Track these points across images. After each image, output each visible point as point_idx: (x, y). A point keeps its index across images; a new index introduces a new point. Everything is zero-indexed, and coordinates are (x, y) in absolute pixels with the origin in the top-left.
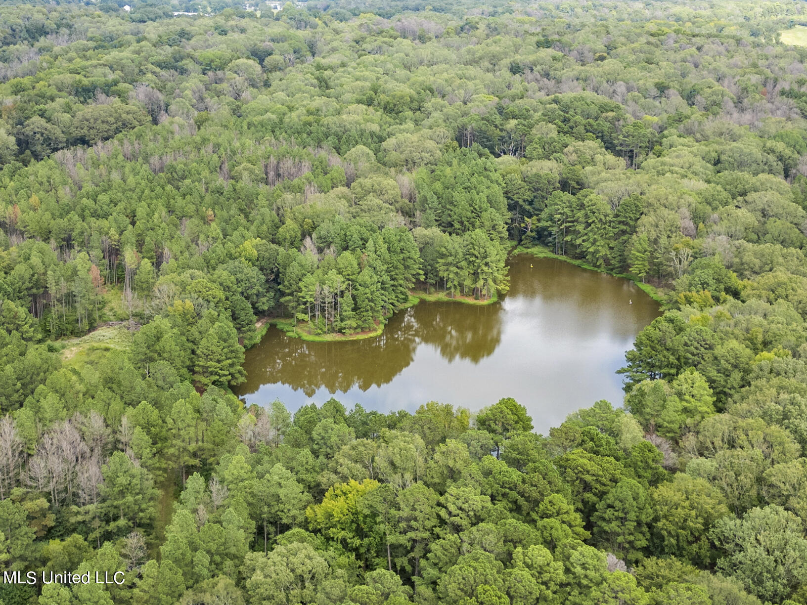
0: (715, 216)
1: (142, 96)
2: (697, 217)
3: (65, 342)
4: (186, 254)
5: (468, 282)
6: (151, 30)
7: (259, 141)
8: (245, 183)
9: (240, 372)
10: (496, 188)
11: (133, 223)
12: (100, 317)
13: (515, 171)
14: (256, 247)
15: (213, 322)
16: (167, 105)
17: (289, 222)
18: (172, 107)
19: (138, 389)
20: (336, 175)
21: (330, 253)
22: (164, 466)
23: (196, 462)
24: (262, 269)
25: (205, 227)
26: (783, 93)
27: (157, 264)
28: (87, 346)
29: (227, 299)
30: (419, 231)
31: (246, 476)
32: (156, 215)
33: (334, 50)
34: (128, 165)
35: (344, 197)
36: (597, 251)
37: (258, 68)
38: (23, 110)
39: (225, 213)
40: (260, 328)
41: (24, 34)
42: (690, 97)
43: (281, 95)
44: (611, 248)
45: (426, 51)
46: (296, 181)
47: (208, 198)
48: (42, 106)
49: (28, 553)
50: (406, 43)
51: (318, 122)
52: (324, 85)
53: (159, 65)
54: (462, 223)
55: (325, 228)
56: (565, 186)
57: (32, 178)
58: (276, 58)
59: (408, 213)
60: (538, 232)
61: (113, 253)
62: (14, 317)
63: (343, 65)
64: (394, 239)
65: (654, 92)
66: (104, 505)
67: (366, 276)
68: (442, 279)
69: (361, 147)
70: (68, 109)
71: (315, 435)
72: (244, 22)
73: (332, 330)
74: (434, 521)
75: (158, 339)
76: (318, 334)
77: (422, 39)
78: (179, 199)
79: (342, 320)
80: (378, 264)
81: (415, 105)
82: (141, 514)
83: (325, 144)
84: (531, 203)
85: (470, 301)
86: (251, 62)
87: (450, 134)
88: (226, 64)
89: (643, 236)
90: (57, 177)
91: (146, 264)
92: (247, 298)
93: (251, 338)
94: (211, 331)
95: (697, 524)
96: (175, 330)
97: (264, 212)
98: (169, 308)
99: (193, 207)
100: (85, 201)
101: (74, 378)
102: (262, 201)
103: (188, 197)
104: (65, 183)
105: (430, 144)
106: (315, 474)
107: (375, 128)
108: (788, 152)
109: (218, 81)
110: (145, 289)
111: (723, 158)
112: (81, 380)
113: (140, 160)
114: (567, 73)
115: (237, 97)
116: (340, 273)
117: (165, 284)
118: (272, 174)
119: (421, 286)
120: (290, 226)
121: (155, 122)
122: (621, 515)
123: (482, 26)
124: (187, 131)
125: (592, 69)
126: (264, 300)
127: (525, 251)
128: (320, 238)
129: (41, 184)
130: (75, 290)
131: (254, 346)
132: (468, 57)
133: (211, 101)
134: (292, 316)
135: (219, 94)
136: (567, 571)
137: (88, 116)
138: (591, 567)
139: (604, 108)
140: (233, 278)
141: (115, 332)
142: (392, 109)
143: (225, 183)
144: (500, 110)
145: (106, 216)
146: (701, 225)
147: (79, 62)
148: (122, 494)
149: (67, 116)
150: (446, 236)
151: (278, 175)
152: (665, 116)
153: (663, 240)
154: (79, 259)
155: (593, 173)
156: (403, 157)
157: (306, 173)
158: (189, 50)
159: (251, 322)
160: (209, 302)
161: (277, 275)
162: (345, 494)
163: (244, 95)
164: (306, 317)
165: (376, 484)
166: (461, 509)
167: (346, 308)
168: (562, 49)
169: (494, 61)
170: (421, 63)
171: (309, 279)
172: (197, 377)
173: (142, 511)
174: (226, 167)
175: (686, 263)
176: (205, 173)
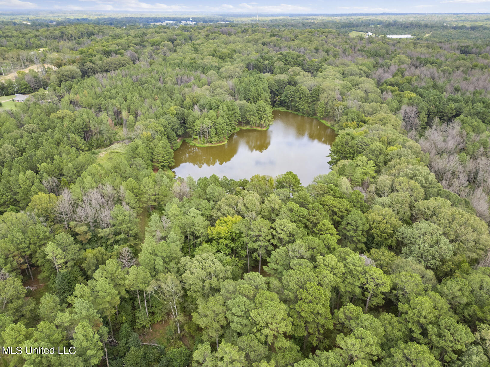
0: (349, 93)
1: (129, 55)
2: (342, 94)
3: (100, 150)
4: (147, 113)
5: (258, 122)
6: (132, 33)
7: (174, 69)
8: (169, 85)
9: (172, 161)
10: (266, 85)
11: (126, 101)
12: (114, 139)
13: (271, 78)
14: (175, 109)
15: (159, 141)
16: (139, 58)
17: (187, 99)
18: (141, 59)
19: (128, 172)
20: (204, 81)
21: (205, 111)
22: (141, 206)
23: (155, 204)
24: (178, 118)
25: (154, 102)
26: (359, 50)
27: (136, 117)
28: (109, 151)
29: (165, 131)
30: (238, 102)
31: (178, 213)
32: (135, 97)
33: (199, 39)
34: (124, 79)
35: (208, 89)
36: (304, 108)
37: (172, 45)
38: (83, 59)
39: (162, 96)
40: (179, 142)
41: (86, 35)
42: (327, 52)
43: (181, 54)
44: (309, 107)
45: (232, 38)
46: (189, 84)
47: (155, 90)
48: (90, 58)
49: (75, 257)
50: (224, 36)
51: (195, 62)
52: (196, 50)
53: (135, 44)
54: (253, 98)
55: (202, 101)
56: (290, 83)
57: (85, 84)
58: (178, 41)
59: (233, 95)
60: (281, 102)
61: (118, 113)
62: (75, 141)
63: (202, 43)
64: (230, 105)
65: (314, 51)
66: (114, 228)
67: (220, 120)
68: (248, 120)
69: (212, 71)
70: (101, 59)
71: (207, 192)
72: (165, 30)
73: (208, 142)
74: (270, 237)
75: (137, 148)
76: (202, 144)
77: (230, 34)
78: (144, 91)
79: (211, 138)
80: (224, 115)
81: (230, 56)
82: (131, 232)
83: (198, 70)
84: (278, 91)
85: (259, 129)
86: (169, 43)
87: (245, 66)
88: (160, 43)
89: (322, 101)
90: (95, 84)
91: (131, 117)
92: (173, 130)
93: (176, 146)
94: (159, 144)
95: (390, 231)
96: (144, 145)
97: (177, 95)
98: (141, 135)
99: (149, 94)
100: (106, 92)
101: (99, 168)
102: (176, 91)
103: (147, 90)
104: (98, 86)
105: (238, 70)
106: (210, 211)
107: (217, 64)
108: (367, 70)
109: (158, 49)
110: (131, 127)
111: (345, 72)
112: (103, 168)
113: (128, 77)
114: (283, 45)
115: (165, 55)
116: (209, 119)
117: (139, 125)
118: (179, 82)
119: (240, 123)
120: (188, 101)
121: (134, 63)
122: (355, 228)
123: (250, 30)
124: (146, 67)
125: (291, 43)
126: (180, 130)
127: (276, 109)
128: (200, 105)
129: (89, 86)
130: (102, 129)
131: (177, 149)
132: (247, 40)
133: (155, 56)
134: (191, 137)
135: (158, 54)
136: (345, 266)
137: (108, 62)
138: (358, 265)
139: (299, 56)
140: (167, 122)
141: (121, 145)
142: (222, 58)
143: (161, 85)
144: (262, 57)
145: (115, 98)
146: (344, 97)
147: (105, 43)
148: (121, 224)
149: (100, 62)
150: (249, 104)
151: (182, 82)
152: (320, 59)
153: (330, 103)
154: (103, 116)
155: (300, 79)
156: (228, 74)
157: (193, 81)
158: (146, 39)
159: (175, 140)
160: (157, 132)
161: (184, 121)
162: (225, 222)
163: (167, 54)
164: (197, 137)
165: (240, 217)
166: (282, 230)
167: (212, 133)
168: (279, 37)
169: (256, 42)
170: (230, 42)
171: (197, 122)
172: (154, 164)
173: (131, 230)
174: (162, 79)
175: (341, 111)
176: (154, 81)
